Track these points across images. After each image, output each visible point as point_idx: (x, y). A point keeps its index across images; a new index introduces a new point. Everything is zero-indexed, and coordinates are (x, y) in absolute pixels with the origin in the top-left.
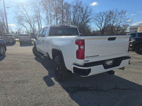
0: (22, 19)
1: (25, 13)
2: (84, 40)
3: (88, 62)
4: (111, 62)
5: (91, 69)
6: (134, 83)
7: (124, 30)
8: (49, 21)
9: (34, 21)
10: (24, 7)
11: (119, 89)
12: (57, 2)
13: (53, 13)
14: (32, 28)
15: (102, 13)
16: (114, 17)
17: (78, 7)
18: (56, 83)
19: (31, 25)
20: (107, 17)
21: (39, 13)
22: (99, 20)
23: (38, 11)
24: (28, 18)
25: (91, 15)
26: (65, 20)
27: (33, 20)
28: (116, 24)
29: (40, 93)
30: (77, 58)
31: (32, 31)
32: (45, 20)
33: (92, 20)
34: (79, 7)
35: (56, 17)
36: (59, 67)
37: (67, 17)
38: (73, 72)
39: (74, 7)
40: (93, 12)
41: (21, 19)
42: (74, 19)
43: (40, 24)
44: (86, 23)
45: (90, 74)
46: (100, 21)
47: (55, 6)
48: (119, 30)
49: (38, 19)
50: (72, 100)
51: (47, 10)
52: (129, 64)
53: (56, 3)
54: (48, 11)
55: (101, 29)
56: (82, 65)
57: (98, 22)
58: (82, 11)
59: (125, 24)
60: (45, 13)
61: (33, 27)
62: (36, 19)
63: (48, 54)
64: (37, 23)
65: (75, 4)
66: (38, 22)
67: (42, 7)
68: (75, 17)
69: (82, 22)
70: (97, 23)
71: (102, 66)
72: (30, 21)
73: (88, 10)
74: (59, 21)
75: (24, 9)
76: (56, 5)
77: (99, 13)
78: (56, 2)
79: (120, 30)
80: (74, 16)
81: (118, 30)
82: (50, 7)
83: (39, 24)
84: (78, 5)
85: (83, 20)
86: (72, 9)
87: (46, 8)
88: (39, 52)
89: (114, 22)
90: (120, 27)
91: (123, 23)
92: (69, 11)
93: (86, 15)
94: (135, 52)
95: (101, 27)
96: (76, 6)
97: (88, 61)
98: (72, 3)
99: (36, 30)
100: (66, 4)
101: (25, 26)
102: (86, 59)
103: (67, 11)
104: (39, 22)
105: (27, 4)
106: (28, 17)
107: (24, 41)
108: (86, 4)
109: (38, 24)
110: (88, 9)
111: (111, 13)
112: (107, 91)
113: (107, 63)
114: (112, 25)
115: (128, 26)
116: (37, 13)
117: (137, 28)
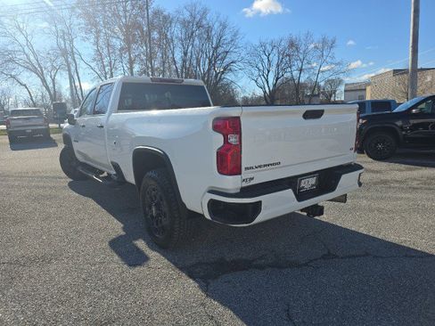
0: (11, 60)
1: (21, 39)
2: (238, 118)
3: (252, 183)
4: (313, 181)
5: (260, 202)
6: (374, 239)
7: (331, 96)
8: (104, 67)
9: (54, 67)
10: (19, 19)
11: (337, 257)
12: (129, 8)
13: (118, 43)
14: (47, 88)
15: (267, 45)
16: (301, 57)
17: (196, 26)
18: (153, 255)
19: (44, 81)
20: (281, 57)
21: (72, 41)
22: (260, 65)
23: (67, 35)
24: (32, 58)
25: (236, 50)
26: (157, 64)
27: (49, 64)
28: (307, 76)
29: (107, 288)
30: (220, 173)
31: (48, 99)
32: (93, 65)
33: (240, 64)
34: (199, 26)
35: (127, 55)
36: (158, 206)
37: (164, 54)
38: (207, 216)
39: (185, 24)
40: (240, 42)
41: (9, 61)
42: (184, 61)
43: (76, 77)
44: (223, 73)
45: (259, 219)
46: (261, 68)
47: (124, 20)
48: (315, 95)
49: (67, 61)
50: (208, 301)
51: (98, 32)
52: (360, 184)
53: (125, 11)
54: (102, 34)
55: (265, 92)
56: (236, 194)
57: (256, 73)
58: (209, 38)
59: (333, 77)
60: (92, 40)
61: (51, 86)
62: (61, 60)
63: (116, 167)
64: (66, 75)
65: (187, 15)
66: (69, 70)
67: (82, 21)
68: (189, 54)
69: (209, 70)
70: (252, 74)
71: (290, 191)
72: (41, 68)
73: (228, 37)
74: (136, 68)
75: (19, 28)
76: (126, 17)
77: (258, 44)
78: (125, 7)
79: (318, 95)
80: (185, 54)
81: (313, 95)
82: (106, 24)
83: (71, 77)
84: (197, 20)
85: (212, 64)
86: (176, 31)
87: (95, 25)
88: (84, 165)
89: (301, 70)
90: (319, 87)
91: (326, 76)
92: (169, 37)
93: (220, 50)
94: (365, 155)
95: (266, 86)
96: (189, 22)
97: (253, 179)
98: (178, 12)
99: (60, 95)
100: (157, 13)
101: (24, 83)
102: (245, 174)
103: (163, 35)
104: (73, 69)
105: (28, 11)
106: (33, 53)
107: (24, 131)
108: (218, 17)
109: (68, 76)
110: (227, 31)
111: (292, 44)
112: (306, 264)
113: (302, 185)
114: (296, 81)
115: (340, 82)
116: (64, 40)
117: (365, 90)
